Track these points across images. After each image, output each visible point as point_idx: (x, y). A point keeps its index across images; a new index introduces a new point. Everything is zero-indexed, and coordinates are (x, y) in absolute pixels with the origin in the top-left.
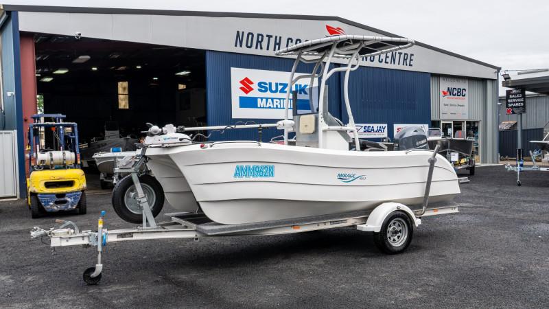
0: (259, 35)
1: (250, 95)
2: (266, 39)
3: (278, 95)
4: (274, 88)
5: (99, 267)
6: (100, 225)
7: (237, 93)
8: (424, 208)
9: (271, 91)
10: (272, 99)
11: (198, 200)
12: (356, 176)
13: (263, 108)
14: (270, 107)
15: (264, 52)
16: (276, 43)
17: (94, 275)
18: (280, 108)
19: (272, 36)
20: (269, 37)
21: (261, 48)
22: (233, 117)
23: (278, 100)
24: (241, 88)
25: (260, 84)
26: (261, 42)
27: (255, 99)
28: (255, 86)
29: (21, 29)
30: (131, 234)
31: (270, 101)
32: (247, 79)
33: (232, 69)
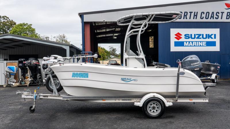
0: (185, 12)
1: (180, 40)
2: (189, 14)
3: (196, 40)
4: (193, 37)
5: (34, 106)
6: (35, 92)
7: (173, 40)
8: (176, 97)
9: (192, 38)
10: (192, 42)
11: (62, 85)
12: (132, 80)
13: (187, 46)
14: (191, 46)
15: (188, 20)
16: (194, 15)
17: (32, 109)
18: (197, 46)
19: (192, 12)
20: (191, 13)
21: (186, 18)
22: (171, 51)
23: (196, 43)
24: (176, 38)
25: (185, 35)
26: (186, 16)
27: (183, 42)
28: (183, 36)
29: (84, 21)
30: (47, 96)
31: (191, 43)
32: (178, 33)
33: (171, 29)
